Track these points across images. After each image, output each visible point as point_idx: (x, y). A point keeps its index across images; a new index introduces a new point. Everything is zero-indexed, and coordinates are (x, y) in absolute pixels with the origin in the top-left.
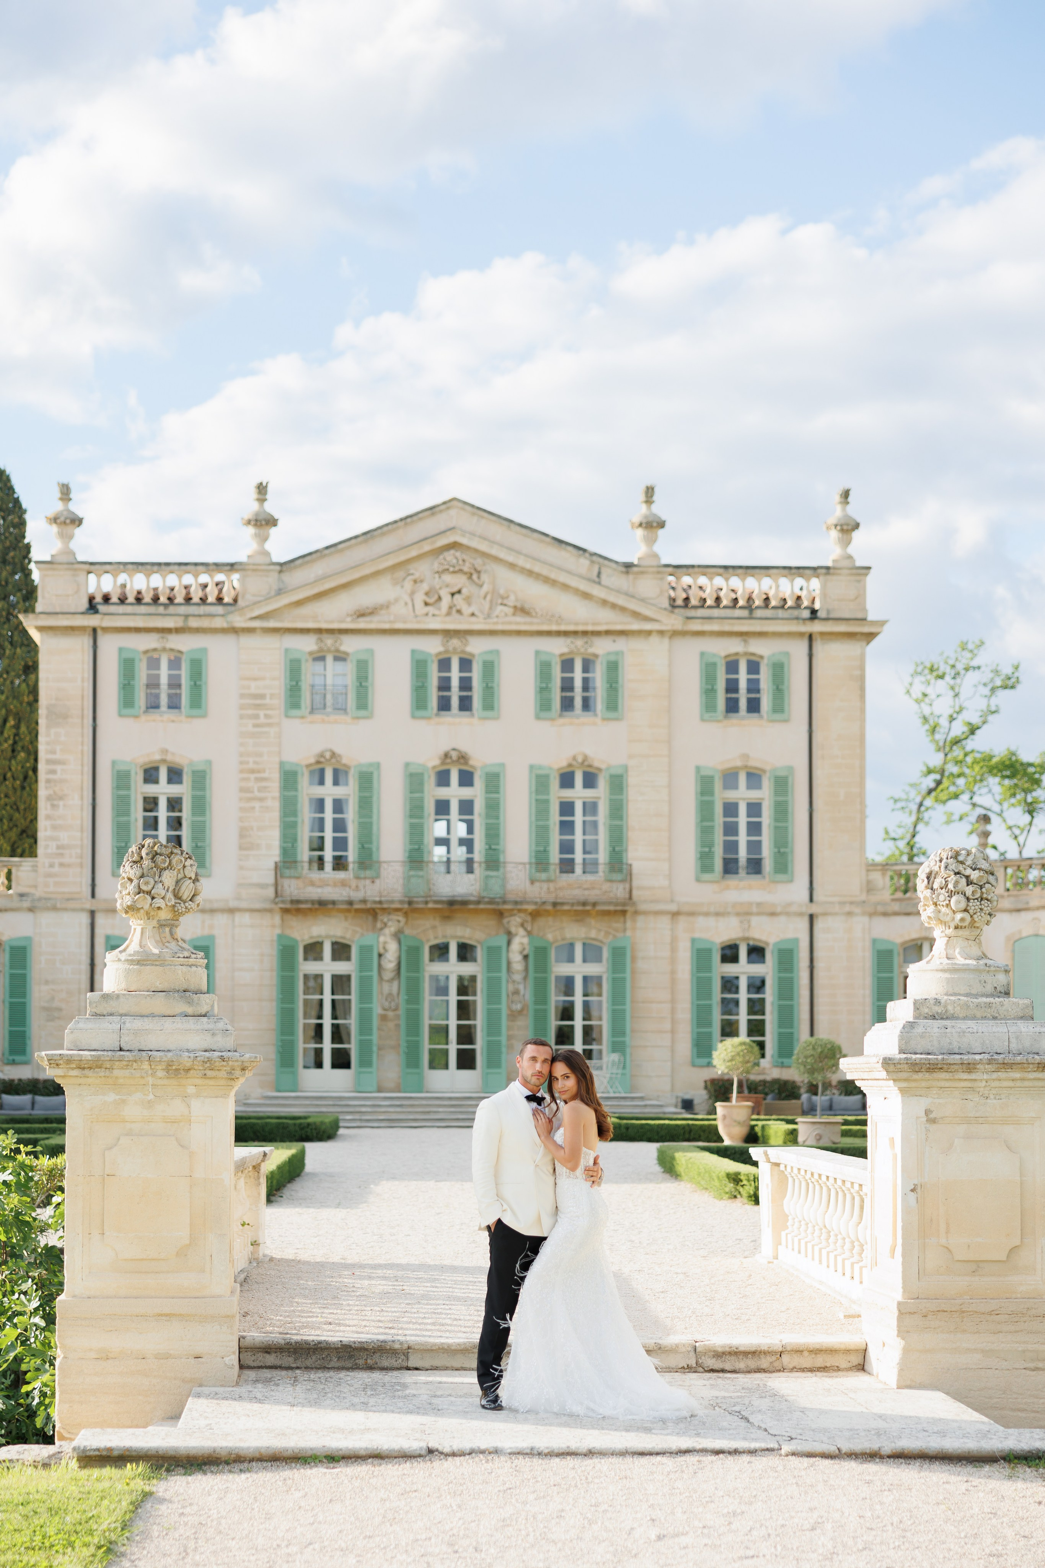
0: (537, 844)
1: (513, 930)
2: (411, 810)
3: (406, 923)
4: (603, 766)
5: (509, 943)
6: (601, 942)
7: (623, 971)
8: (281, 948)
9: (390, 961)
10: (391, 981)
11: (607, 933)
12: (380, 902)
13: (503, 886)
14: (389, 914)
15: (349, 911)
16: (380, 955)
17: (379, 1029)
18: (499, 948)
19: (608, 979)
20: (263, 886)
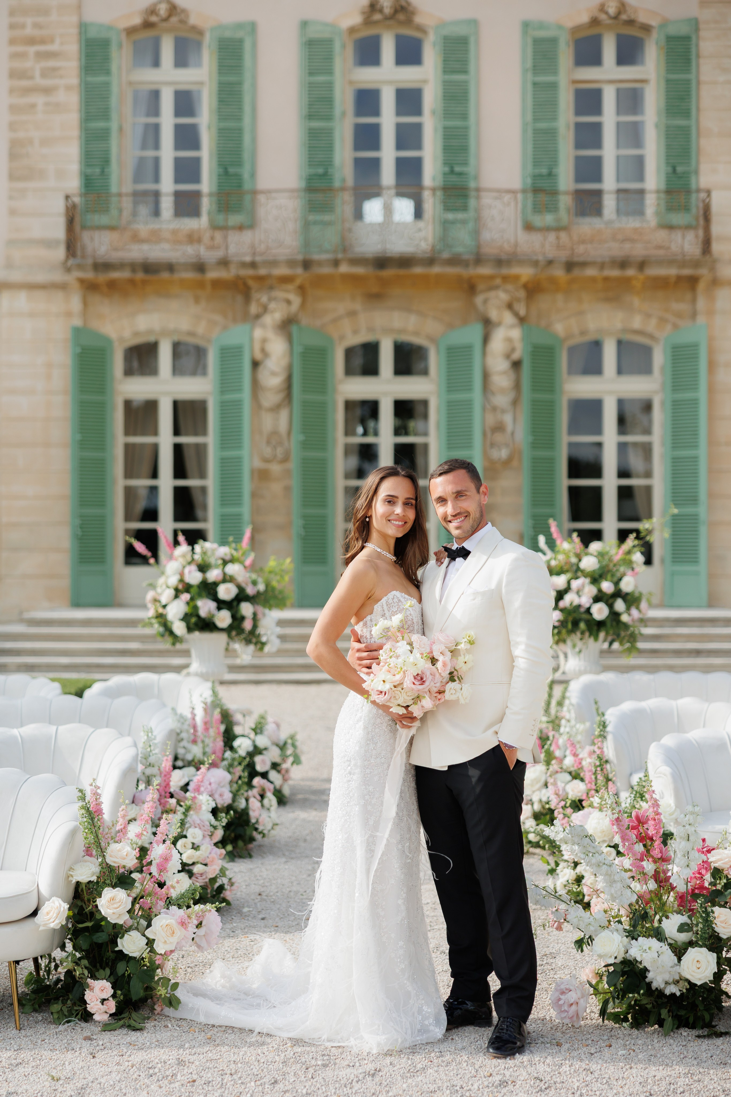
0: (536, 163)
1: (493, 314)
2: (311, 105)
3: (303, 305)
4: (654, 22)
5: (486, 339)
6: (651, 337)
7: (694, 387)
8: (78, 350)
9: (273, 374)
10: (276, 409)
11: (662, 321)
12: (253, 265)
13: (476, 233)
14: (271, 288)
15: (201, 285)
16: (255, 364)
17: (254, 495)
18: (468, 348)
19: (663, 403)
20: (48, 244)
